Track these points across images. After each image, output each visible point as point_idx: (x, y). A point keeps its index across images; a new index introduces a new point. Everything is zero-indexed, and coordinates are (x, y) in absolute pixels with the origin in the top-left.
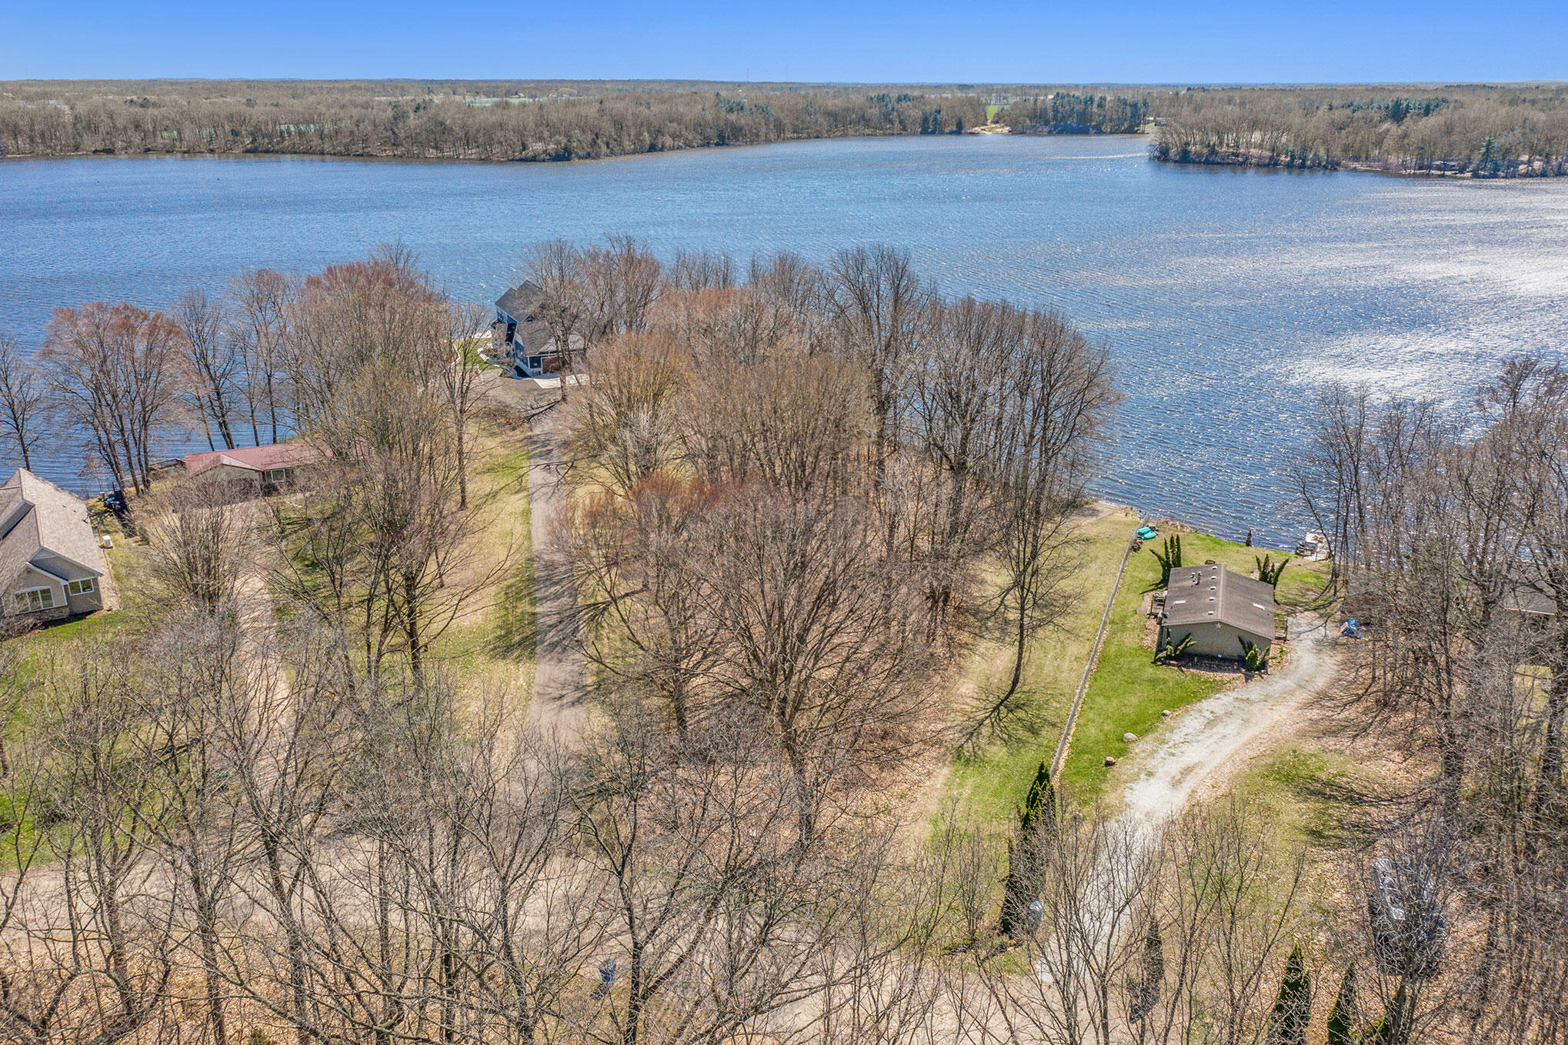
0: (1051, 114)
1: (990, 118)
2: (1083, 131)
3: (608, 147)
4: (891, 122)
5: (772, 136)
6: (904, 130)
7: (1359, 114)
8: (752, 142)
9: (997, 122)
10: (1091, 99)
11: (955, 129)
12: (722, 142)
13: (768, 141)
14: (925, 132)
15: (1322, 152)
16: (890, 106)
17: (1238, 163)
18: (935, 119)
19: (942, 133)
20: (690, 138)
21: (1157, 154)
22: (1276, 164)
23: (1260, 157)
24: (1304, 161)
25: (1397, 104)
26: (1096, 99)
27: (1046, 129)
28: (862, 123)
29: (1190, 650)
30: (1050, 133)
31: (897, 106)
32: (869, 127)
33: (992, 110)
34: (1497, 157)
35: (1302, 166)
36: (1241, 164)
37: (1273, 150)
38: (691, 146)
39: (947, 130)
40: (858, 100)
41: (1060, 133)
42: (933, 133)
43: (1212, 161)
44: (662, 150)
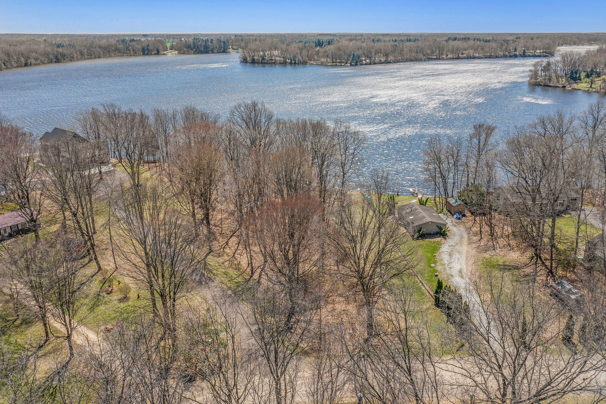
0: (192, 46)
1: (168, 47)
2: (207, 52)
3: (5, 65)
4: (129, 50)
5: (79, 57)
6: (135, 53)
7: (307, 44)
8: (71, 61)
9: (172, 49)
10: (208, 40)
11: (156, 53)
12: (58, 61)
13: (78, 60)
14: (144, 54)
15: (301, 59)
16: (127, 44)
17: (272, 63)
18: (148, 49)
19: (151, 54)
20: (43, 59)
21: (242, 60)
22: (286, 63)
23: (280, 61)
24: (295, 61)
25: (319, 41)
26: (209, 40)
27: (192, 52)
28: (117, 51)
29: (424, 232)
30: (194, 53)
31: (131, 44)
32: (120, 53)
33: (168, 45)
34: (356, 59)
35: (295, 63)
36: (274, 63)
37: (284, 58)
38: (43, 63)
39: (153, 53)
40: (113, 41)
41: (198, 53)
42: (148, 54)
43: (263, 62)
44: (31, 65)
